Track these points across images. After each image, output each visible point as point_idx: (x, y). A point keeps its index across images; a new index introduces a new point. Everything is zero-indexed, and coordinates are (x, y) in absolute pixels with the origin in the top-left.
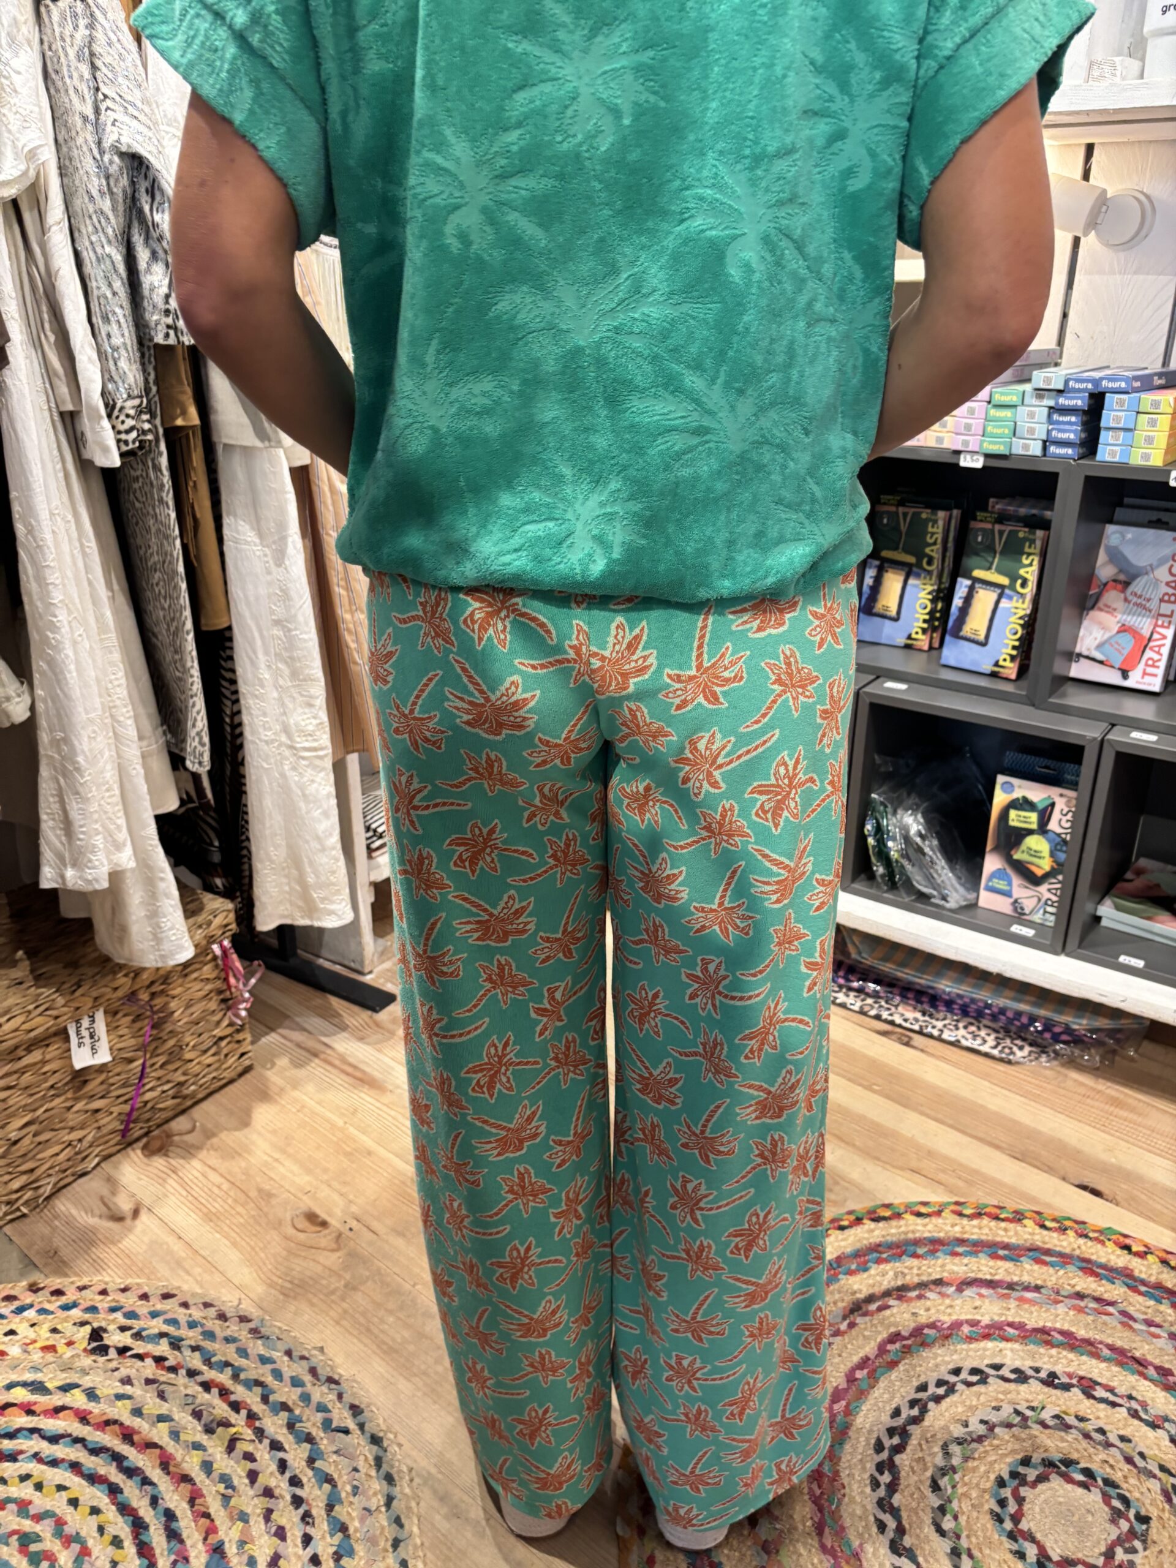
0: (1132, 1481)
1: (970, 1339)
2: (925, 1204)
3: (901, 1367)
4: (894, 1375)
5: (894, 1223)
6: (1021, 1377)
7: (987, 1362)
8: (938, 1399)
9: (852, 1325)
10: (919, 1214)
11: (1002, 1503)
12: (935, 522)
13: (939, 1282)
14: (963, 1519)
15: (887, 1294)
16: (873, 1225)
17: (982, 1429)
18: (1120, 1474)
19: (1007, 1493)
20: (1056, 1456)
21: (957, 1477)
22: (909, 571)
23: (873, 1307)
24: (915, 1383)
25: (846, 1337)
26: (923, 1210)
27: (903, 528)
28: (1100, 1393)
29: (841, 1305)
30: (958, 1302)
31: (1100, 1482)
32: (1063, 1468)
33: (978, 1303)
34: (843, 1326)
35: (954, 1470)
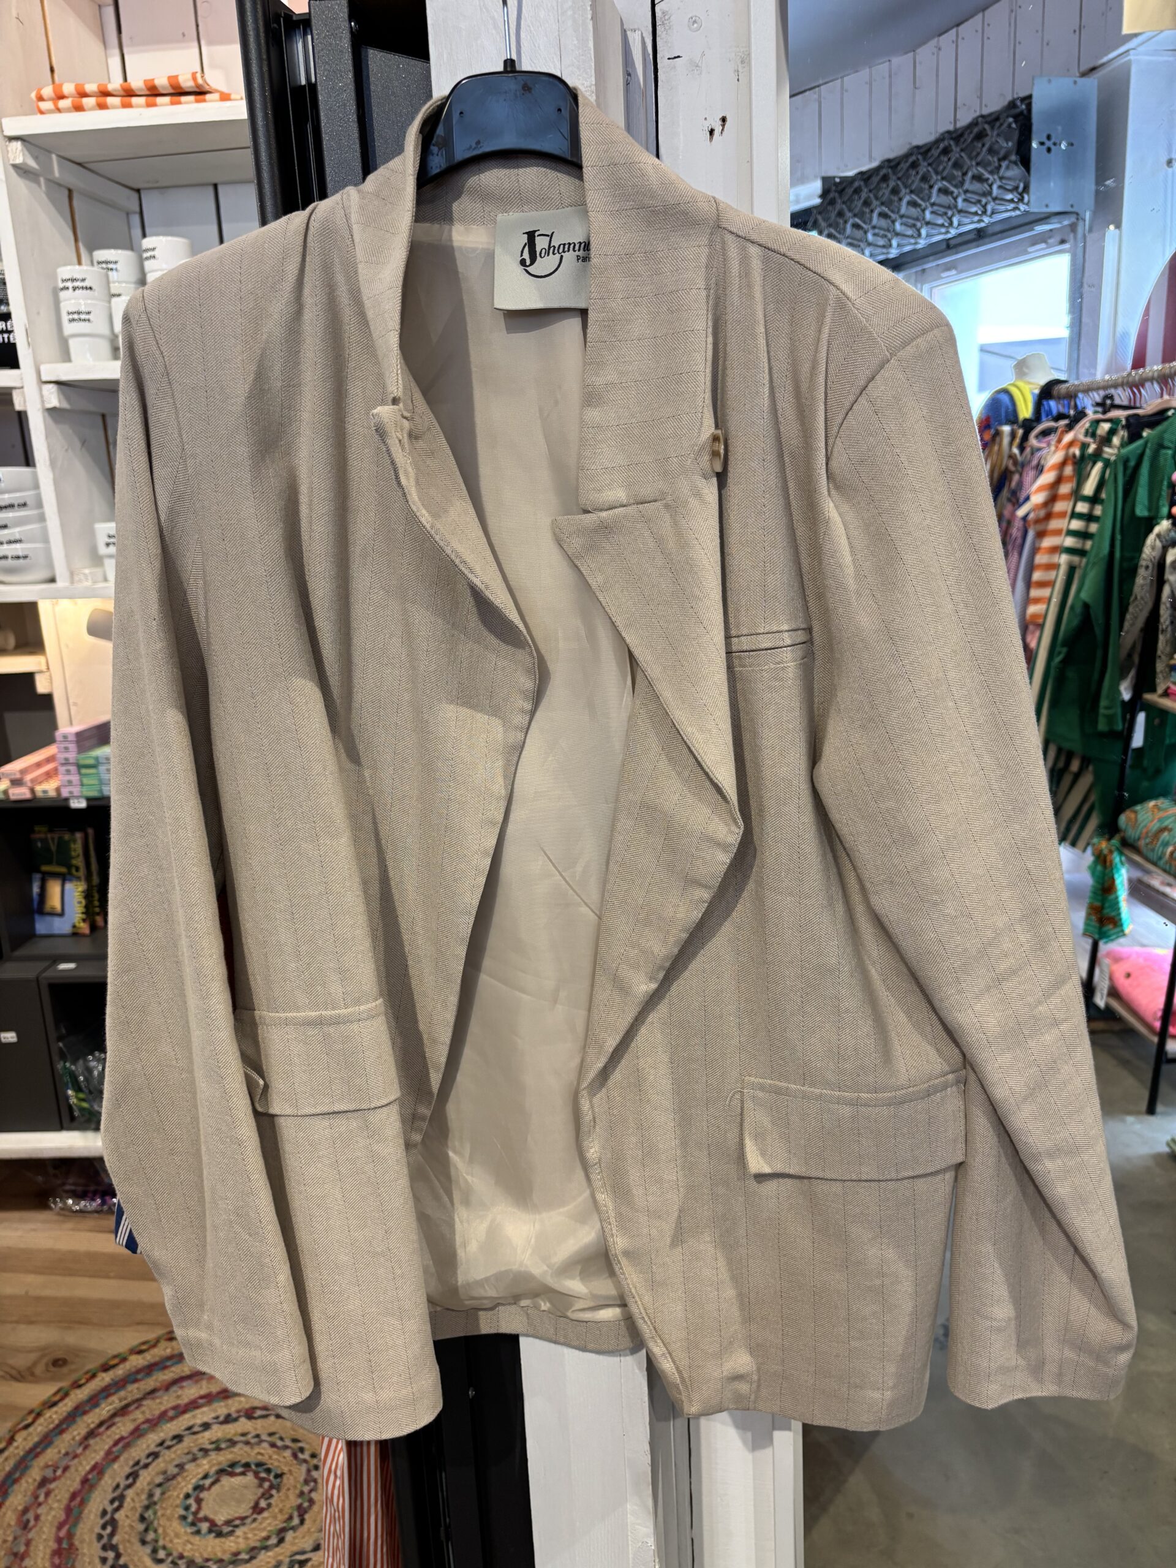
0: (275, 1457)
1: (172, 1419)
2: (144, 1343)
3: (122, 1459)
4: (116, 1466)
5: (121, 1366)
6: (206, 1426)
7: (183, 1428)
8: (146, 1466)
9: (86, 1448)
10: (140, 1352)
11: (187, 1508)
12: (75, 841)
13: (153, 1391)
14: (160, 1531)
15: (114, 1415)
16: (104, 1375)
17: (176, 1471)
18: (267, 1457)
19: (191, 1501)
20: (224, 1465)
21: (157, 1507)
22: (64, 878)
23: (102, 1429)
24: (131, 1463)
25: (82, 1457)
26: (144, 1347)
27: (53, 848)
28: (259, 1413)
29: (78, 1438)
30: (166, 1398)
31: (253, 1467)
32: (229, 1469)
33: (180, 1392)
34: (79, 1451)
35: (155, 1503)
